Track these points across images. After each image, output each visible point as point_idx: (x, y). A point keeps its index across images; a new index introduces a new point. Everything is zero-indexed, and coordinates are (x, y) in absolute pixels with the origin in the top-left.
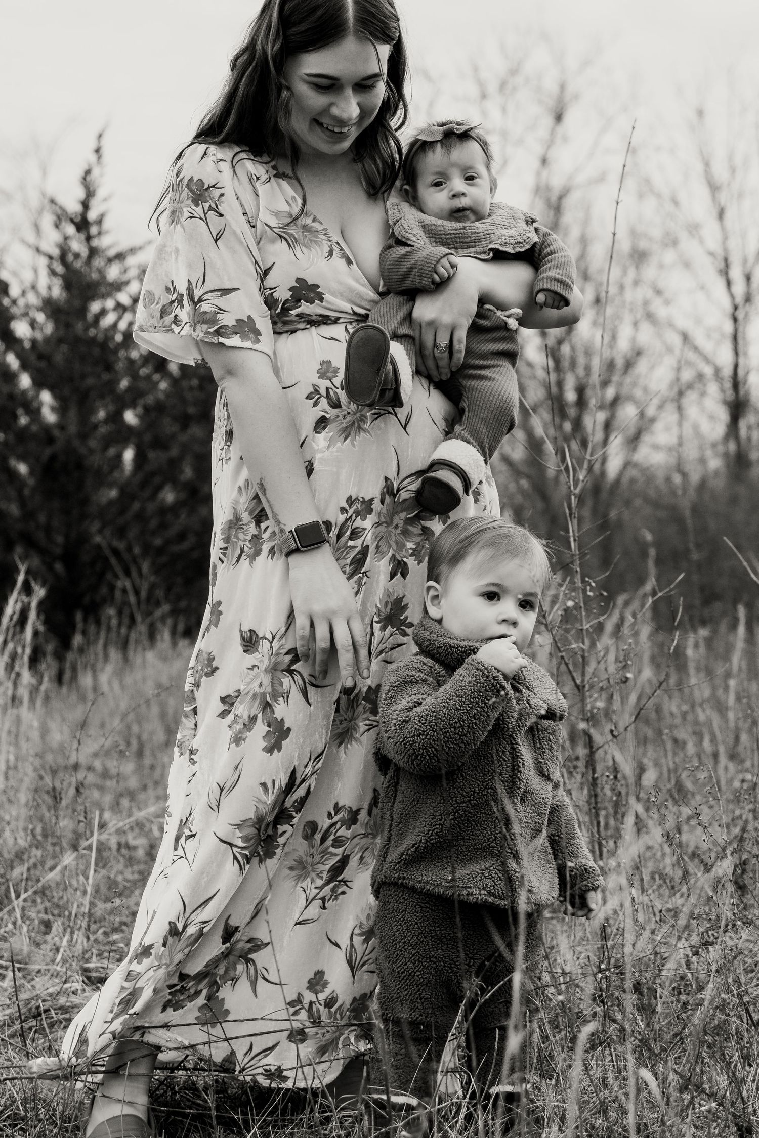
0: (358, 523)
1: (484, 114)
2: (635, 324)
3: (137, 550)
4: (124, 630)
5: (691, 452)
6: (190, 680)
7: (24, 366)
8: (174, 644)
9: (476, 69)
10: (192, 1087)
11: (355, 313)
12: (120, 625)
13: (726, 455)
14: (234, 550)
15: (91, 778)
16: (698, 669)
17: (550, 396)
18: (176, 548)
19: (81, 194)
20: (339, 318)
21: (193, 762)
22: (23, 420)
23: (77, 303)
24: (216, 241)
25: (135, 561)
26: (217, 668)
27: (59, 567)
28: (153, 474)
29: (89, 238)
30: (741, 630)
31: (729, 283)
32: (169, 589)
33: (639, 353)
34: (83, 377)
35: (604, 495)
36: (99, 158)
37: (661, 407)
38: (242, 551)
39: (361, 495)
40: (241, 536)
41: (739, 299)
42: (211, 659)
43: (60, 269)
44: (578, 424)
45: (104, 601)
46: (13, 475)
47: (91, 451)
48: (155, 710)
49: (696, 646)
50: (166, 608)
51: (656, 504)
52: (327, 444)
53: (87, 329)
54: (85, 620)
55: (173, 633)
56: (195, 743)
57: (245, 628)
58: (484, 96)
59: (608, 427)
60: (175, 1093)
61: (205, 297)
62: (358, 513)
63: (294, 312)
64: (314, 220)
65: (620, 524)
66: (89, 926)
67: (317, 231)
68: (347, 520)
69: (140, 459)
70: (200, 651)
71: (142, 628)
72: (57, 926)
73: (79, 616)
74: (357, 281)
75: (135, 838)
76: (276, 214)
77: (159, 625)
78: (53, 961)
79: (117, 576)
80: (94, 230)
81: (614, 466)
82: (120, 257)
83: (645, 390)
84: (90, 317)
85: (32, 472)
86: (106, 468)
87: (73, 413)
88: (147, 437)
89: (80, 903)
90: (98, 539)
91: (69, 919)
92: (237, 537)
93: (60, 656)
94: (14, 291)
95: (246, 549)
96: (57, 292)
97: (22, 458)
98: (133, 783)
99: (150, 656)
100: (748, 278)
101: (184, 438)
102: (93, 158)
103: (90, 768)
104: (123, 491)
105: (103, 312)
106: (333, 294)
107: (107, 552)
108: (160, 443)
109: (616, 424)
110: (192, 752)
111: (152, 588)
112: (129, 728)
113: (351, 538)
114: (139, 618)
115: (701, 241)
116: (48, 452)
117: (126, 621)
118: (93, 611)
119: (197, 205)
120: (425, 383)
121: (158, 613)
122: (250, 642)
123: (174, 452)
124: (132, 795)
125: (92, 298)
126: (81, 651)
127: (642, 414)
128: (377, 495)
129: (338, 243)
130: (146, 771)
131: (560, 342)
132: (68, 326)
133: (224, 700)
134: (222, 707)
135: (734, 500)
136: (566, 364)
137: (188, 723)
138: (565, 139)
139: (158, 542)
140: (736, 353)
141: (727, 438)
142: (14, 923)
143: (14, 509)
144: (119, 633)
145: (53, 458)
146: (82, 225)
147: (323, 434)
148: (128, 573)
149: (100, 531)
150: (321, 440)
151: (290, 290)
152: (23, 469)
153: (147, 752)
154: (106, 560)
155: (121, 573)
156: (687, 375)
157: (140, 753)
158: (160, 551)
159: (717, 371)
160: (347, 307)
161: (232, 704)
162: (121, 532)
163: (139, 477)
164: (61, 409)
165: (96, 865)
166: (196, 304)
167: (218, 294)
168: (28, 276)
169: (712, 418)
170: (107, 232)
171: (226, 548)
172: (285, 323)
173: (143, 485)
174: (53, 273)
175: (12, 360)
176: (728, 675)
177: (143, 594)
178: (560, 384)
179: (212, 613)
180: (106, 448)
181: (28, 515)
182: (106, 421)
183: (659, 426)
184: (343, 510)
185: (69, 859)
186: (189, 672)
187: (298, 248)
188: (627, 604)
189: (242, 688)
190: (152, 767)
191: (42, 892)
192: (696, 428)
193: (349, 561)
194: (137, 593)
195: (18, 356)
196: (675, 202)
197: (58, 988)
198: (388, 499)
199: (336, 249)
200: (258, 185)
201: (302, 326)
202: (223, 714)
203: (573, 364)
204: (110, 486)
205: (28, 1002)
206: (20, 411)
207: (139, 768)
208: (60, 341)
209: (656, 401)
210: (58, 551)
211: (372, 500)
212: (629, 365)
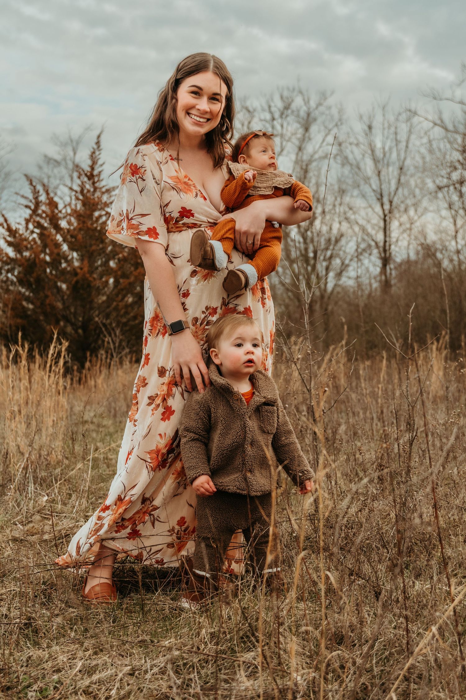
0: (210, 318)
1: (273, 127)
2: (340, 223)
3: (114, 325)
4: (108, 360)
5: (365, 280)
6: (135, 389)
7: (64, 241)
8: (131, 368)
9: (270, 107)
10: (133, 570)
11: (209, 222)
12: (106, 358)
13: (380, 281)
14: (155, 330)
15: (92, 427)
16: (365, 380)
17: (302, 255)
18: (132, 323)
19: (89, 162)
20: (201, 225)
21: (135, 426)
22: (64, 265)
23: (88, 212)
24: (141, 192)
25: (113, 329)
26: (147, 383)
27: (80, 331)
28: (122, 290)
29: (94, 183)
30: (384, 361)
31: (382, 205)
32: (128, 342)
33: (342, 235)
34: (91, 246)
35: (326, 299)
36: (99, 147)
37: (351, 260)
38: (159, 331)
39: (212, 306)
40: (159, 324)
41: (387, 212)
42: (145, 379)
43: (81, 197)
44: (314, 267)
45: (99, 347)
46: (59, 289)
47: (94, 279)
48: (122, 396)
49: (364, 369)
50: (127, 350)
51: (349, 304)
52: (197, 282)
53: (92, 224)
54: (91, 355)
55: (131, 362)
56: (136, 417)
57: (160, 366)
58: (273, 119)
59: (327, 269)
60: (125, 573)
61: (134, 218)
62: (210, 314)
63: (181, 222)
64: (189, 179)
65: (332, 312)
66: (88, 496)
67: (190, 185)
68: (205, 317)
69: (116, 282)
70: (140, 376)
71: (116, 359)
72: (74, 497)
73: (88, 354)
74: (209, 207)
75: (111, 455)
76: (171, 178)
77: (124, 358)
78: (72, 512)
79: (105, 336)
80: (96, 179)
81: (330, 286)
82: (108, 191)
83: (344, 252)
84: (94, 219)
85: (68, 288)
86: (101, 287)
87: (86, 262)
88: (119, 273)
89: (85, 486)
90: (97, 319)
91: (79, 494)
92: (157, 324)
93: (80, 371)
94: (61, 206)
95: (161, 330)
96: (79, 206)
97: (64, 282)
98: (112, 430)
99: (120, 372)
100: (391, 202)
101: (136, 273)
102: (95, 147)
103: (92, 423)
104: (108, 297)
105: (100, 216)
106: (198, 214)
107: (101, 325)
108: (125, 276)
109: (331, 267)
110: (135, 421)
111: (121, 341)
112: (110, 404)
113: (206, 325)
114: (115, 355)
115: (370, 186)
116: (75, 279)
117: (109, 356)
118: (95, 351)
119: (133, 176)
120: (241, 255)
121: (123, 353)
122: (162, 372)
123: (132, 279)
124: (111, 435)
125: (95, 210)
126: (89, 369)
127: (343, 264)
128: (219, 305)
129: (200, 191)
130: (118, 424)
131: (306, 231)
132: (84, 222)
133: (149, 398)
134: (148, 401)
135: (383, 302)
136: (308, 241)
137: (134, 408)
138: (310, 139)
139: (124, 320)
140: (385, 236)
141: (381, 273)
142: (55, 494)
143: (60, 305)
144: (106, 361)
145: (77, 282)
146: (91, 177)
147: (195, 278)
148: (110, 335)
149: (98, 316)
150: (194, 281)
151: (179, 212)
152: (64, 286)
153: (118, 415)
154: (101, 329)
155: (107, 336)
156: (363, 246)
157: (115, 416)
158: (125, 324)
159: (376, 243)
160: (205, 219)
161: (154, 400)
162: (107, 316)
163: (116, 291)
164: (82, 259)
165: (92, 468)
166: (130, 220)
167: (140, 216)
168: (67, 199)
169: (374, 265)
170: (102, 180)
171: (151, 330)
172: (177, 227)
173: (117, 295)
174: (77, 199)
175: (59, 238)
176: (379, 382)
177: (117, 345)
178: (306, 249)
179: (145, 359)
180: (101, 278)
181: (66, 308)
182: (101, 266)
183: (351, 268)
184: (203, 312)
185: (80, 465)
186: (135, 385)
187: (181, 193)
188: (334, 349)
189: (159, 393)
190: (120, 422)
191: (68, 481)
192: (367, 270)
193: (205, 335)
194: (114, 343)
195: (61, 235)
196: (359, 168)
197: (74, 525)
198: (223, 307)
199: (199, 193)
200: (161, 165)
201: (184, 228)
202: (149, 404)
203: (312, 241)
204: (103, 295)
205: (60, 531)
206: (63, 261)
207: (114, 423)
208: (80, 229)
209: (349, 257)
210: (80, 324)
211: (217, 308)
212: (337, 241)
